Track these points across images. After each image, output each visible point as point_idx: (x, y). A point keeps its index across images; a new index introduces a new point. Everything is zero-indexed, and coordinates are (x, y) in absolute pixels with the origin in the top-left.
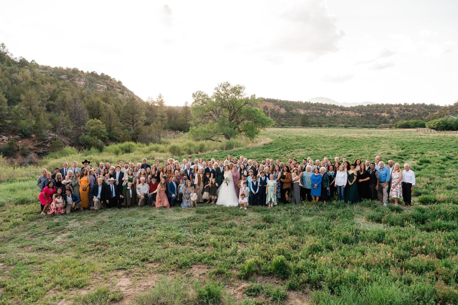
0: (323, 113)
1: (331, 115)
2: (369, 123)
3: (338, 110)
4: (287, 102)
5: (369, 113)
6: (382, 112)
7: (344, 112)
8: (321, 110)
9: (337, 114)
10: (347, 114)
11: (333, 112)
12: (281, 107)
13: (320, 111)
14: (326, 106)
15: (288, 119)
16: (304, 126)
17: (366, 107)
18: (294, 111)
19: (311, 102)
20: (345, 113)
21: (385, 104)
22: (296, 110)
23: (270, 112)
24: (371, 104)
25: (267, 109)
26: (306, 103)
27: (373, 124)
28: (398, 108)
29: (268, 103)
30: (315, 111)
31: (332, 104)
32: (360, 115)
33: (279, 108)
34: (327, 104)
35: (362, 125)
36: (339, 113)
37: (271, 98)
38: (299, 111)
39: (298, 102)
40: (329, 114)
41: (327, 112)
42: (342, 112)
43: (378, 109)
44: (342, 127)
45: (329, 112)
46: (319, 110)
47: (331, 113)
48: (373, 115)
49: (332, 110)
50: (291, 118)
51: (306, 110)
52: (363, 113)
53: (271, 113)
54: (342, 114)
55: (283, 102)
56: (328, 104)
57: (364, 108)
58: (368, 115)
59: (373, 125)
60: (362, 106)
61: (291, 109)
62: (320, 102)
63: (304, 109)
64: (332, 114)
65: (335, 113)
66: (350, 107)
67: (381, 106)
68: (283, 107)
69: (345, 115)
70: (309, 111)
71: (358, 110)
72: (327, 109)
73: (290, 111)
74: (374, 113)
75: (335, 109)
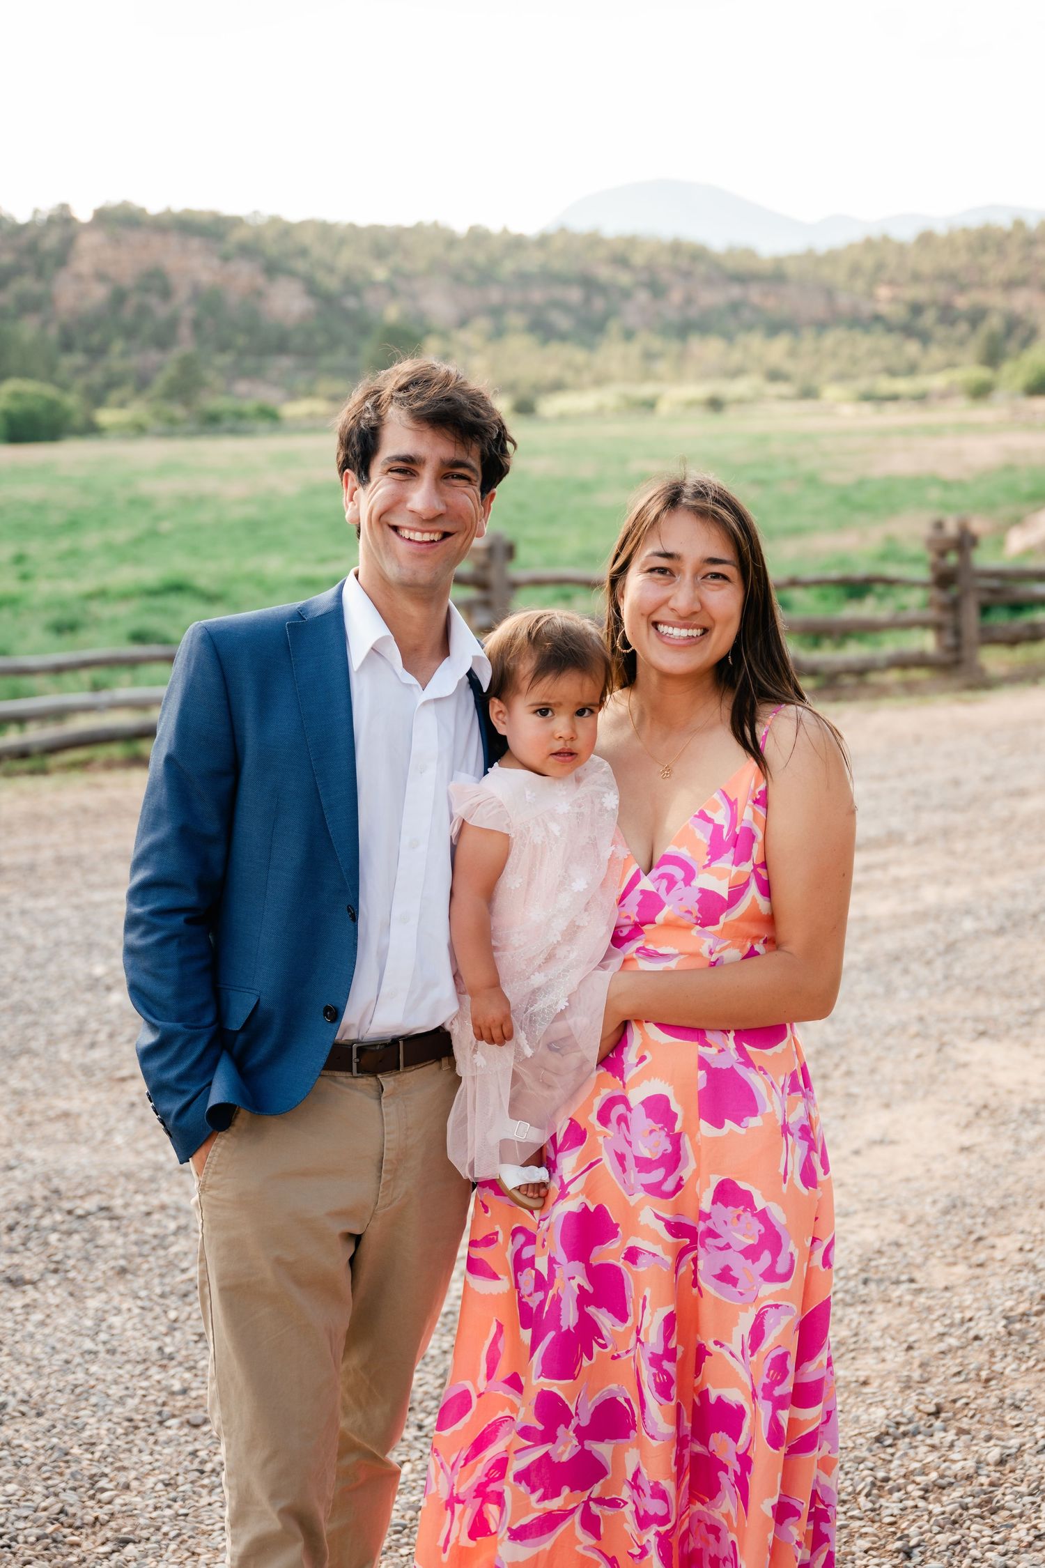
0: (597, 303)
1: (657, 314)
2: (912, 370)
3: (706, 281)
4: (325, 230)
5: (919, 293)
6: (1010, 285)
7: (755, 294)
8: (589, 284)
9: (703, 310)
10: (771, 303)
11: (676, 296)
12: (271, 271)
13: (574, 295)
14: (625, 251)
17: (901, 249)
18: (374, 301)
20: (755, 299)
22: (392, 292)
23: (188, 313)
25: (166, 293)
29: (174, 240)
31: (667, 239)
33: (261, 281)
35: (863, 384)
37: (197, 208)
38: (412, 297)
40: (640, 309)
41: (626, 294)
42: (735, 292)
45: (643, 296)
46: (569, 281)
47: (660, 304)
49: (665, 276)
51: (470, 286)
52: (880, 293)
53: (197, 325)
54: (733, 306)
55: (293, 230)
56: (639, 238)
58: (917, 309)
60: (885, 241)
62: (580, 224)
63: (458, 278)
64: (667, 311)
65: (689, 301)
67: (1009, 236)
68: (295, 275)
69: (756, 310)
71: (855, 271)
72: (625, 278)
73: (351, 303)
74: (962, 289)
75: (687, 275)
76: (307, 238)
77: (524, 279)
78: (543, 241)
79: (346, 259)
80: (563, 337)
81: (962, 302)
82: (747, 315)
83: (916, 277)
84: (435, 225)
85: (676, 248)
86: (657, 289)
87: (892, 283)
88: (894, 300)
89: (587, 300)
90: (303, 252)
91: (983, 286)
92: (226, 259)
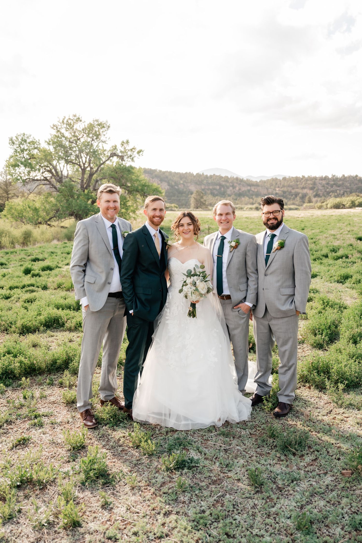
0: (222, 189)
1: (234, 192)
3: (243, 185)
4: (170, 173)
5: (285, 189)
6: (303, 188)
8: (220, 185)
9: (243, 191)
10: (256, 190)
11: (237, 188)
12: (161, 180)
13: (218, 187)
14: (226, 179)
15: (173, 198)
16: (197, 208)
17: (280, 181)
18: (181, 187)
19: (205, 174)
20: (253, 189)
21: (306, 176)
22: (184, 185)
24: (288, 177)
26: (197, 174)
27: (293, 204)
28: (324, 182)
30: (211, 187)
31: (235, 177)
32: (274, 192)
34: (227, 177)
36: (244, 189)
37: (147, 168)
38: (188, 187)
39: (186, 173)
40: (231, 191)
41: (228, 188)
42: (249, 188)
43: (298, 183)
44: (251, 209)
45: (231, 188)
46: (217, 185)
47: (234, 190)
48: (291, 192)
49: (235, 184)
50: (178, 197)
51: (198, 185)
52: (277, 189)
54: (249, 191)
55: (164, 173)
56: (229, 177)
57: (279, 183)
59: (292, 207)
60: (276, 179)
61: (177, 184)
62: (217, 174)
63: (196, 183)
64: (236, 191)
65: (240, 189)
66: (260, 181)
67: (302, 179)
68: (165, 181)
69: (253, 192)
70: (203, 187)
71: (271, 185)
72: (228, 184)
73: (176, 187)
74: (293, 189)
75: (239, 184)
76: (167, 174)
77: (208, 184)
78: (211, 176)
79: (175, 179)
80: (217, 195)
81: (293, 191)
82: (251, 192)
83: (284, 186)
84: (190, 173)
85: (237, 179)
86: (234, 187)
87: (279, 187)
88: (279, 190)
89: (220, 188)
90: (167, 177)
91: (297, 188)
92: (153, 178)
